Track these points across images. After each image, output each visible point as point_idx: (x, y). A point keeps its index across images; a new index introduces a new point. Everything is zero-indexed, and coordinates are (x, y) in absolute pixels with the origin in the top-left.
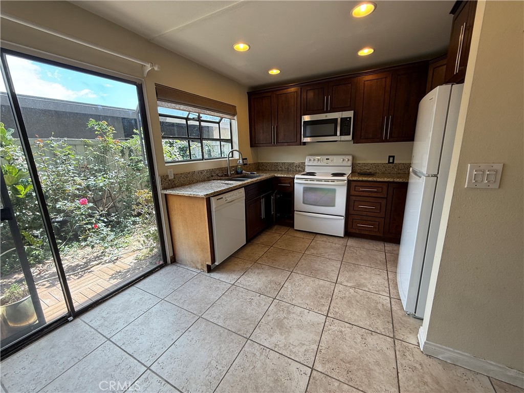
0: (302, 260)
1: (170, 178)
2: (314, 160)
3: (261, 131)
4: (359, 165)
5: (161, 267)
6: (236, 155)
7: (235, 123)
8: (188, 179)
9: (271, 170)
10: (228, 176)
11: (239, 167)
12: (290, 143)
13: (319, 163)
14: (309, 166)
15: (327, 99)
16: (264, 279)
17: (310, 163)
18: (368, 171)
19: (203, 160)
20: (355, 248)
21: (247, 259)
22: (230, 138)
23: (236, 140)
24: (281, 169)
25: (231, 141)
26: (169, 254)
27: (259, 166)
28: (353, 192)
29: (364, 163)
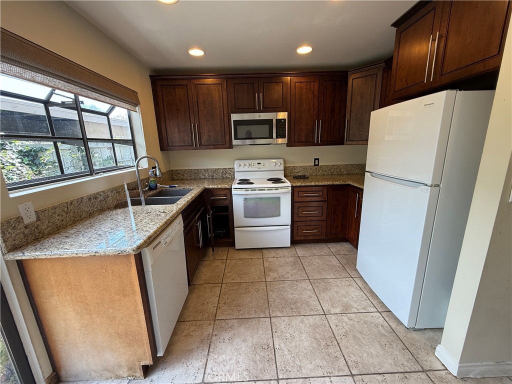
0: (270, 293)
2: (245, 165)
3: (176, 130)
4: (289, 169)
6: (144, 164)
7: (137, 117)
8: (72, 214)
9: (191, 179)
11: (152, 179)
12: (216, 146)
13: (250, 169)
14: (238, 172)
15: (259, 97)
16: (243, 347)
17: (241, 170)
18: (298, 174)
19: (91, 175)
20: (309, 258)
21: (199, 318)
22: (130, 138)
23: (140, 140)
24: (203, 177)
25: (132, 142)
26: (42, 375)
27: (172, 175)
28: (296, 199)
29: (294, 167)
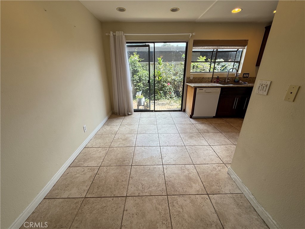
1: (191, 79)
5: (179, 111)
10: (225, 82)
11: (237, 78)
23: (242, 61)
25: (239, 62)
26: (183, 108)
